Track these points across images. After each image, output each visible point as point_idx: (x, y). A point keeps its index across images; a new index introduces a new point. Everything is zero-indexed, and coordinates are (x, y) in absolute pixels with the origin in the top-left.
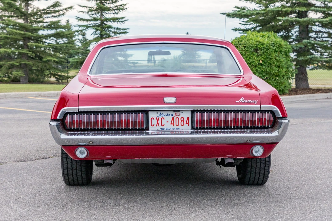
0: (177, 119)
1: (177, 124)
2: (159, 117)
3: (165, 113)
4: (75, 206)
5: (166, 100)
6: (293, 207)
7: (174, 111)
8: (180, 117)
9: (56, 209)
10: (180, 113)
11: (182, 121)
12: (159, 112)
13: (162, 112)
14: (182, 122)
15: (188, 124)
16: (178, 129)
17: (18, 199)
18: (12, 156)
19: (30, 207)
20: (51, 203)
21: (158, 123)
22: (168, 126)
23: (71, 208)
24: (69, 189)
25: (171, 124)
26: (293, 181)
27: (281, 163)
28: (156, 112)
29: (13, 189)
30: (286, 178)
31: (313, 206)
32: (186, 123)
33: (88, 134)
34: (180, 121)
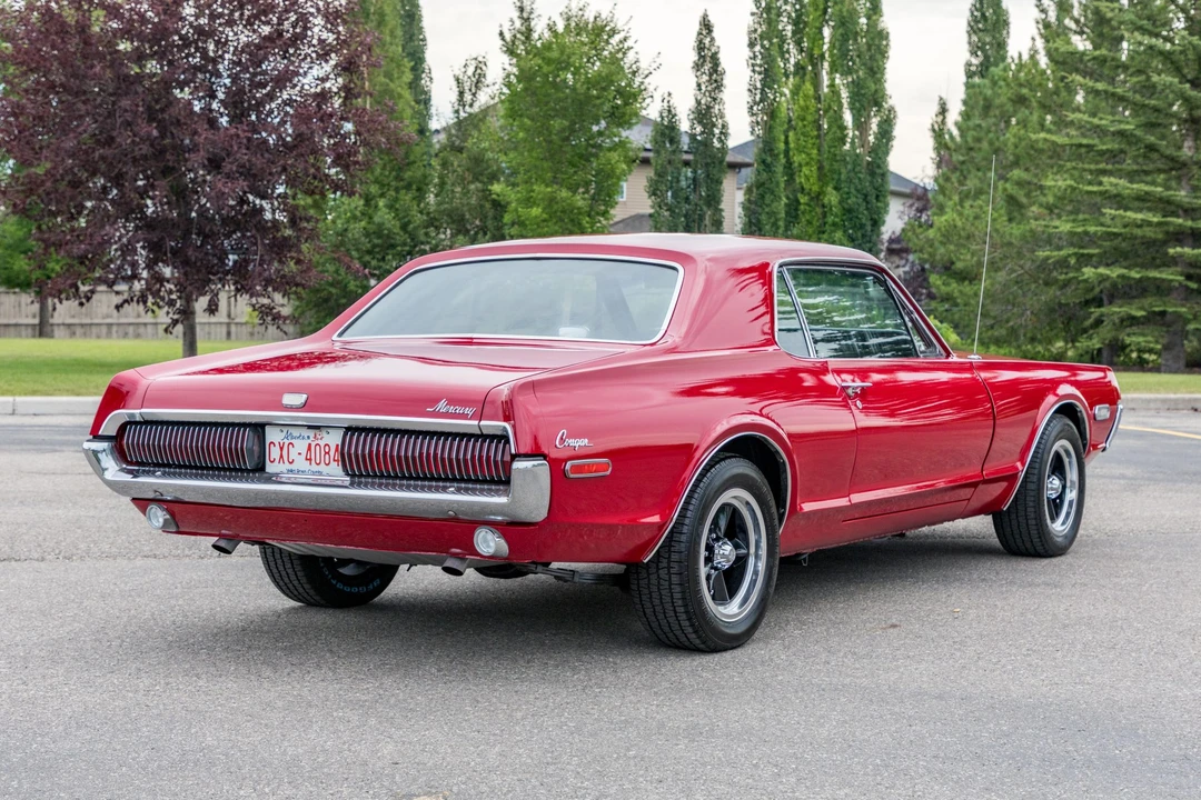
0: (318, 448)
1: (318, 461)
3: (296, 432)
5: (288, 399)
7: (310, 427)
8: (322, 443)
10: (324, 433)
11: (326, 453)
12: (285, 430)
13: (292, 430)
14: (327, 456)
15: (337, 461)
16: (320, 473)
21: (281, 456)
22: (301, 464)
25: (307, 459)
28: (278, 429)
32: (334, 460)
34: (323, 453)
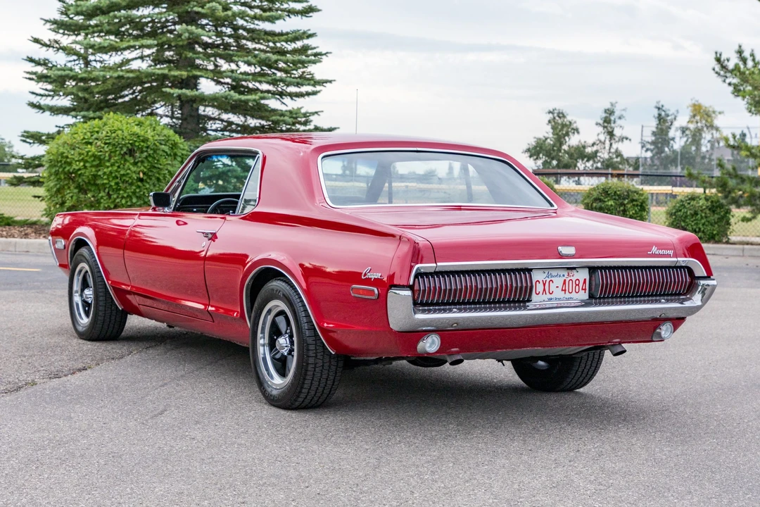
0: (571, 282)
1: (570, 291)
2: (547, 279)
3: (554, 273)
5: (564, 250)
7: (568, 268)
8: (574, 279)
10: (575, 272)
11: (576, 285)
12: (547, 272)
13: (551, 271)
14: (577, 287)
15: (585, 289)
16: (571, 299)
21: (544, 290)
22: (558, 293)
25: (562, 290)
28: (542, 271)
32: (582, 289)
33: (450, 311)
34: (574, 285)
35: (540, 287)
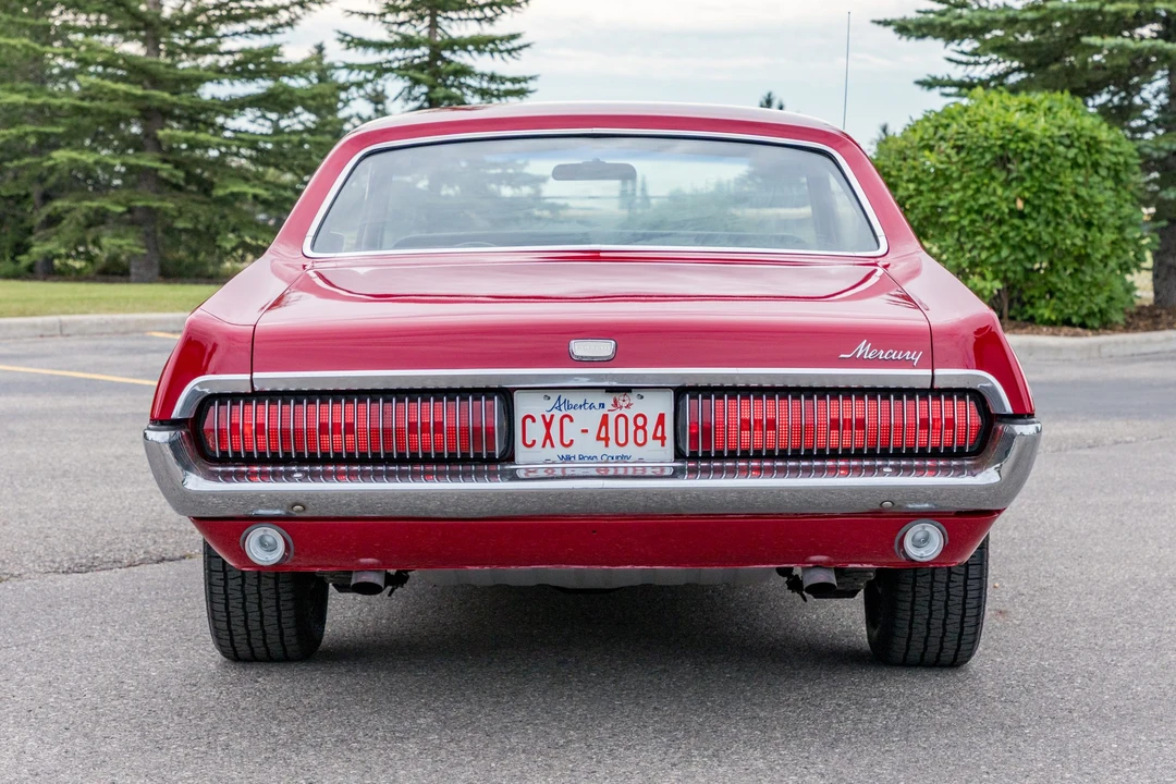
0: (621, 420)
1: (622, 441)
2: (555, 412)
3: (575, 398)
4: (241, 736)
5: (580, 348)
6: (1057, 749)
7: (610, 390)
8: (630, 414)
9: (168, 749)
10: (633, 397)
11: (638, 428)
12: (554, 396)
13: (565, 395)
14: (640, 433)
15: (663, 438)
16: (624, 458)
17: (37, 710)
18: (46, 550)
19: (77, 740)
20: (157, 724)
21: (548, 436)
22: (588, 445)
23: (228, 745)
24: (233, 673)
25: (599, 438)
26: (1077, 654)
27: (1045, 585)
28: (541, 394)
29: (25, 671)
30: (1055, 640)
31: (1130, 746)
32: (655, 437)
33: (289, 476)
34: (632, 428)
35: (536, 431)
